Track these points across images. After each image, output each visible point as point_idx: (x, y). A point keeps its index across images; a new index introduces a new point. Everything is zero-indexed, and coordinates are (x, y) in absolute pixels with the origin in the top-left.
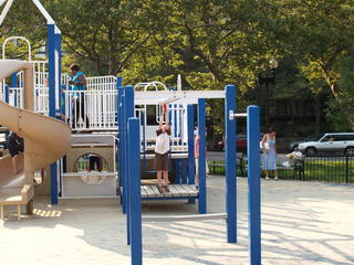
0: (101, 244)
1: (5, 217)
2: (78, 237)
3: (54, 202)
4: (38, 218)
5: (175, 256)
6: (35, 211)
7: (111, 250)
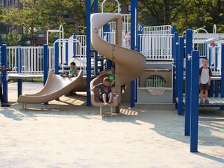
0: (167, 134)
1: (103, 114)
2: (151, 129)
3: (132, 106)
4: (123, 115)
5: (218, 145)
6: (121, 110)
7: (174, 138)
